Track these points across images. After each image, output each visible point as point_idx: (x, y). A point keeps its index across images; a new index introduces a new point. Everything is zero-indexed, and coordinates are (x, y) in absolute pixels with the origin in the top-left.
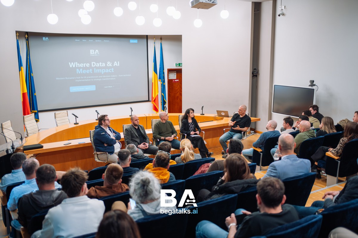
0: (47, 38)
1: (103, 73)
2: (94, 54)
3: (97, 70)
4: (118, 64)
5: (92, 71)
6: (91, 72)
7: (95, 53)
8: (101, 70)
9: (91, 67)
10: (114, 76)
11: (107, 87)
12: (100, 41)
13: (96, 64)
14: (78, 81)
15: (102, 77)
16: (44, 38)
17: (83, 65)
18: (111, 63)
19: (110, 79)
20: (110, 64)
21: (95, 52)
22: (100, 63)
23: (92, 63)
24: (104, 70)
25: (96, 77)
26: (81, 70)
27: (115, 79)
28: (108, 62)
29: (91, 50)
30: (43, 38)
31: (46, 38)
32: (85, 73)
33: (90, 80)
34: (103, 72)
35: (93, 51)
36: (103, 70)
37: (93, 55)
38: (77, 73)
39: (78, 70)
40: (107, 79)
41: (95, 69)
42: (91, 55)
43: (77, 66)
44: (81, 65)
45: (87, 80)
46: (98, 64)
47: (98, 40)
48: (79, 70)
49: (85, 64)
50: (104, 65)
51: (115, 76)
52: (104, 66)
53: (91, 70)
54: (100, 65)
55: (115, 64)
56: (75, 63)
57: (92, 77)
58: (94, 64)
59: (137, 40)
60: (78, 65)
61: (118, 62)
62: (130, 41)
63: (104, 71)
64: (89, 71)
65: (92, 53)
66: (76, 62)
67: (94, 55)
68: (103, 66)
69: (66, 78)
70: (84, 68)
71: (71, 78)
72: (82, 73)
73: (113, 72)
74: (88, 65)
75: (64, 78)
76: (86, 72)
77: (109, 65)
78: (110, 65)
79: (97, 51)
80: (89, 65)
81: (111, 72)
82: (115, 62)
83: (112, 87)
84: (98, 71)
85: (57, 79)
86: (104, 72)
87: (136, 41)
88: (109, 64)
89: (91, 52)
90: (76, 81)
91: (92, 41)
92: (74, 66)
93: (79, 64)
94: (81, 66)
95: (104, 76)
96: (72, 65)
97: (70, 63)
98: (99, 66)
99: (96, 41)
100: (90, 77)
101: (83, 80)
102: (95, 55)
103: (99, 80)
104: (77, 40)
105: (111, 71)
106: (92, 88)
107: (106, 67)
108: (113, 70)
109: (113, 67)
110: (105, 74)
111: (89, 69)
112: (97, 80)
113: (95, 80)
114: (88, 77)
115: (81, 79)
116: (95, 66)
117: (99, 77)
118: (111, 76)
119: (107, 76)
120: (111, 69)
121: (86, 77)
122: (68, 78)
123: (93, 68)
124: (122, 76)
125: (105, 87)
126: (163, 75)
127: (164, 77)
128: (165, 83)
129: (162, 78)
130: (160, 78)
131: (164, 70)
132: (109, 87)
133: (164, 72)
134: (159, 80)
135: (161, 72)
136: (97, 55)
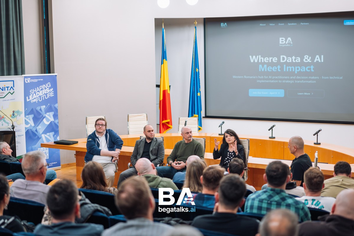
0: (226, 24)
1: (296, 72)
2: (285, 44)
3: (288, 68)
4: (321, 60)
5: (280, 70)
6: (279, 70)
7: (287, 43)
8: (293, 67)
9: (279, 62)
10: (313, 78)
11: (301, 94)
12: (295, 24)
13: (287, 59)
14: (261, 81)
15: (294, 77)
17: (268, 59)
18: (310, 58)
19: (307, 81)
20: (309, 58)
21: (286, 40)
22: (294, 58)
23: (282, 56)
24: (299, 67)
25: (286, 77)
26: (265, 66)
27: (315, 82)
29: (280, 39)
32: (271, 71)
33: (277, 81)
34: (296, 70)
35: (284, 39)
36: (296, 68)
37: (283, 46)
38: (260, 70)
39: (260, 66)
40: (302, 81)
41: (285, 66)
43: (260, 61)
44: (266, 60)
45: (272, 81)
46: (290, 58)
47: (292, 24)
48: (263, 67)
49: (270, 58)
50: (299, 60)
51: (315, 78)
52: (299, 61)
53: (279, 67)
54: (292, 59)
55: (317, 59)
56: (258, 56)
57: (280, 77)
58: (284, 59)
60: (261, 60)
61: (322, 56)
63: (298, 69)
64: (276, 69)
65: (282, 42)
67: (285, 45)
68: (297, 61)
69: (245, 77)
70: (268, 64)
71: (251, 77)
72: (266, 70)
73: (312, 70)
74: (275, 60)
75: (242, 77)
76: (272, 70)
77: (306, 60)
78: (309, 61)
79: (289, 38)
80: (277, 59)
81: (309, 71)
82: (317, 56)
83: (309, 94)
84: (289, 69)
85: (234, 77)
86: (298, 71)
88: (307, 58)
90: (258, 81)
91: (283, 24)
92: (256, 61)
93: (262, 58)
95: (298, 77)
96: (253, 59)
97: (251, 57)
98: (291, 61)
99: (289, 24)
100: (276, 77)
101: (267, 81)
102: (287, 45)
103: (289, 82)
104: (262, 24)
105: (308, 69)
106: (279, 93)
107: (302, 64)
108: (313, 69)
109: (312, 63)
110: (300, 73)
111: (277, 66)
112: (287, 82)
113: (284, 81)
114: (274, 77)
115: (264, 79)
116: (285, 61)
117: (290, 77)
118: (308, 77)
119: (303, 78)
120: (309, 67)
121: (272, 77)
122: (248, 77)
123: (282, 65)
124: (328, 78)
125: (299, 94)
132: (305, 94)
136: (289, 45)
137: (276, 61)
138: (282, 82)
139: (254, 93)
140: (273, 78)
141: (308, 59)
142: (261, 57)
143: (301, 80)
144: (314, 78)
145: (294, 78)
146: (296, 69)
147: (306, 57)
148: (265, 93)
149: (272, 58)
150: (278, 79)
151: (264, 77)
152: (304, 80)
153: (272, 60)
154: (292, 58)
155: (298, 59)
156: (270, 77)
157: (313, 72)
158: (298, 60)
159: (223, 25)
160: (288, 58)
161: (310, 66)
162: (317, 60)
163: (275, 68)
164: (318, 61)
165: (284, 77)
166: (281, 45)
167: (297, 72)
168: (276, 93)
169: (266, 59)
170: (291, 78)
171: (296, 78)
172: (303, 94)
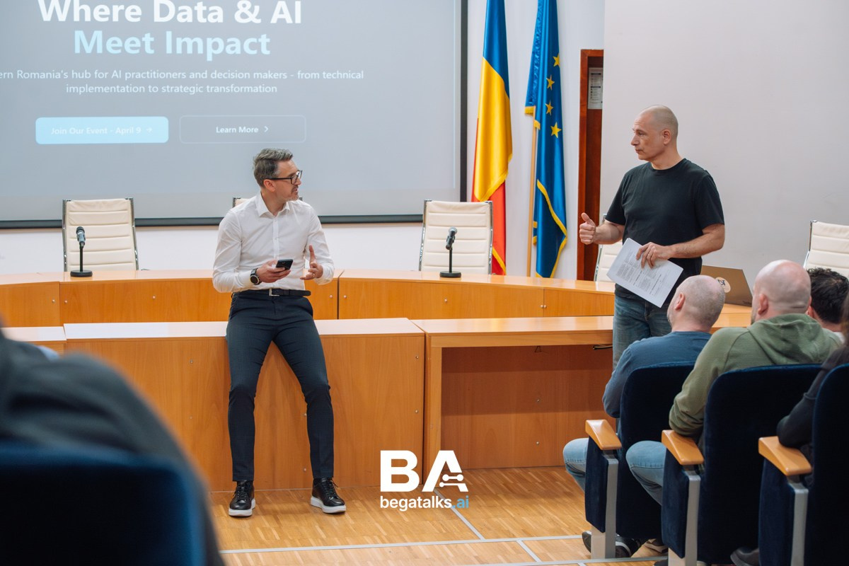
1: (209, 58)
3: (179, 41)
4: (293, 15)
5: (152, 48)
6: (149, 51)
8: (199, 40)
9: (146, 22)
10: (268, 75)
11: (227, 130)
13: (177, 12)
14: (80, 90)
15: (204, 75)
17: (107, 12)
18: (257, 8)
19: (248, 88)
20: (252, 10)
22: (200, 7)
23: (157, 3)
24: (220, 41)
25: (174, 75)
26: (98, 34)
27: (273, 89)
28: (240, 4)
32: (119, 51)
33: (140, 89)
34: (210, 51)
36: (210, 41)
38: (78, 50)
39: (79, 34)
40: (232, 88)
41: (169, 34)
43: (77, 18)
44: (100, 13)
45: (123, 90)
46: (189, 10)
48: (89, 38)
49: (116, 9)
50: (218, 15)
51: (276, 75)
52: (220, 19)
53: (148, 38)
54: (195, 13)
55: (281, 12)
56: (68, 1)
57: (154, 75)
58: (164, 10)
60: (82, 12)
61: (298, 3)
63: (215, 46)
64: (138, 44)
68: (211, 19)
71: (44, 76)
72: (100, 50)
73: (265, 51)
74: (133, 13)
76: (122, 48)
77: (244, 16)
78: (253, 18)
80: (139, 11)
81: (255, 52)
82: (281, 4)
83: (256, 130)
84: (184, 45)
86: (219, 51)
88: (246, 11)
90: (69, 89)
92: (62, 17)
93: (86, 8)
94: (98, 18)
95: (216, 75)
96: (51, 9)
97: (42, 2)
98: (190, 19)
100: (139, 75)
101: (106, 90)
103: (186, 89)
105: (252, 46)
107: (229, 28)
108: (269, 46)
109: (266, 26)
110: (223, 61)
111: (140, 36)
112: (177, 90)
113: (166, 89)
114: (131, 75)
115: (93, 81)
116: (169, 18)
117: (188, 75)
118: (252, 75)
119: (232, 76)
120: (254, 40)
121: (123, 75)
122: (31, 75)
123: (159, 31)
124: (316, 75)
125: (222, 130)
126: (551, 82)
127: (554, 95)
128: (560, 126)
129: (542, 96)
130: (531, 100)
131: (557, 56)
132: (242, 130)
133: (555, 65)
134: (530, 108)
135: (538, 65)
137: (138, 19)
138: (160, 90)
139: (55, 131)
140: (126, 77)
141: (249, 13)
142: (80, 4)
143: (226, 82)
144: (270, 76)
145: (201, 76)
146: (211, 48)
147: (244, 6)
148: (97, 131)
149: (122, 7)
150: (145, 82)
151: (93, 75)
152: (238, 82)
153: (122, 13)
154: (196, 8)
155: (215, 14)
156: (115, 74)
157: (266, 55)
158: (215, 17)
160: (180, 8)
161: (258, 37)
162: (281, 16)
163: (133, 42)
164: (285, 19)
165: (166, 75)
167: (213, 54)
168: (138, 130)
169: (102, 10)
170: (193, 76)
171: (209, 76)
172: (234, 130)
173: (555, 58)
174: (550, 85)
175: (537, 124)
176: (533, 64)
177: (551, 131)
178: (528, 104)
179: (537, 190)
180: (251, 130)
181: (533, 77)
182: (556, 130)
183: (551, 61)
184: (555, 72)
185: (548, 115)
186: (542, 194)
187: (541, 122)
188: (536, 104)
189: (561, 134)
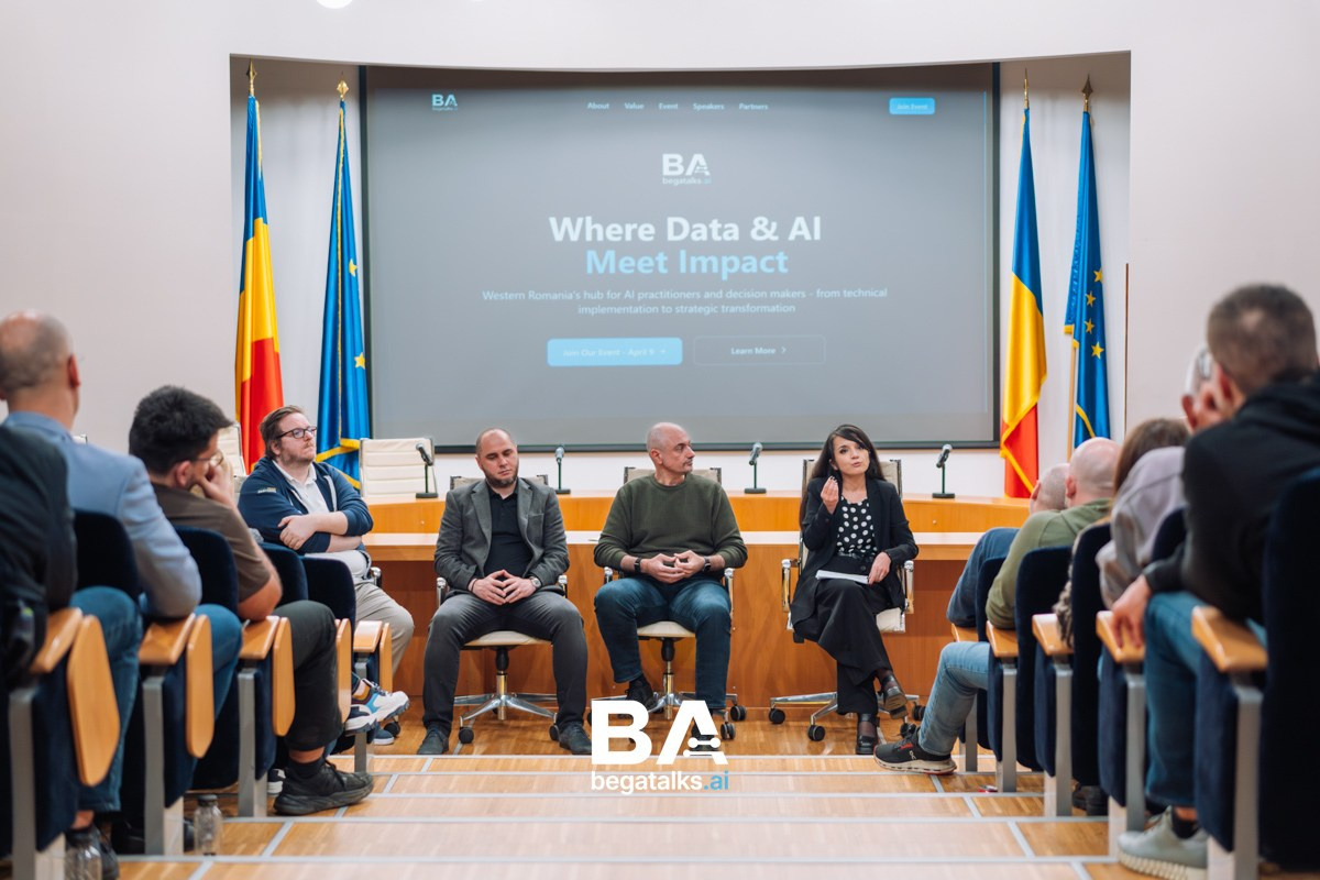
0: (451, 97)
1: (725, 277)
2: (683, 176)
3: (693, 260)
4: (812, 232)
5: (665, 267)
6: (662, 270)
7: (689, 172)
8: (714, 260)
9: (660, 242)
10: (786, 294)
11: (743, 352)
12: (717, 107)
13: (691, 230)
14: (592, 311)
15: (719, 295)
16: (437, 100)
17: (620, 231)
18: (774, 225)
19: (765, 308)
20: (769, 227)
21: (686, 164)
22: (715, 225)
23: (671, 221)
24: (735, 259)
25: (688, 295)
26: (610, 255)
27: (792, 308)
28: (756, 221)
29: (666, 157)
30: (434, 96)
31: (445, 100)
32: (631, 271)
33: (653, 309)
34: (725, 270)
35: (679, 158)
36: (725, 260)
37: (677, 182)
38: (590, 270)
39: (592, 255)
40: (748, 308)
41: (683, 254)
42: (665, 181)
43: (589, 238)
44: (613, 232)
45: (636, 310)
46: (703, 228)
47: (708, 106)
48: (601, 258)
49: (629, 228)
50: (733, 232)
51: (794, 294)
52: (736, 237)
53: (661, 258)
54: (710, 232)
55: (799, 228)
56: (580, 220)
57: (667, 295)
58: (678, 229)
59: (932, 101)
60: (594, 232)
61: (817, 220)
62: (887, 106)
63: (731, 264)
64: (651, 264)
65: (672, 169)
66: (584, 215)
67: (682, 181)
68: (726, 237)
69: (532, 295)
70: (622, 248)
71: (556, 297)
72: (612, 270)
73: (782, 269)
74: (646, 232)
75: (522, 295)
76: (636, 268)
77: (760, 233)
78: (770, 235)
79: (698, 158)
80: (652, 230)
81: (771, 270)
82: (800, 221)
83: (773, 351)
84: (699, 264)
85: (488, 296)
86: (734, 270)
87: (925, 107)
88: (763, 228)
89: (666, 165)
90: (582, 310)
91: (676, 106)
92: (574, 237)
93: (599, 227)
94: (610, 238)
95: (732, 294)
96: (563, 229)
97: (553, 221)
98: (704, 237)
99: (698, 107)
100: (653, 296)
101: (618, 310)
102: (689, 181)
103: (700, 309)
104: (597, 104)
105: (769, 264)
106: (665, 351)
107: (745, 246)
108: (786, 264)
109: (783, 244)
110: (738, 281)
111: (654, 256)
112: (691, 310)
113: (680, 309)
114: (645, 295)
115: (605, 302)
116: (682, 237)
117: (702, 294)
118: (769, 295)
119: (748, 295)
120: (771, 258)
121: (636, 296)
122: (542, 296)
123: (672, 250)
124: (836, 293)
125: (737, 351)
126: (1091, 299)
127: (1096, 313)
128: (1103, 345)
129: (1081, 313)
130: (1070, 319)
131: (1098, 271)
132: (759, 351)
133: (1097, 280)
134: (1069, 326)
135: (1077, 280)
136: (699, 181)
137: (651, 238)
138: (674, 310)
139: (566, 353)
140: (639, 298)
141: (765, 230)
142: (593, 223)
143: (742, 302)
145: (716, 295)
146: (726, 267)
147: (760, 223)
148: (610, 353)
149: (635, 226)
150: (658, 303)
151: (605, 295)
152: (754, 302)
153: (635, 232)
154: (711, 226)
155: (730, 231)
156: (628, 294)
157: (784, 274)
158: (731, 235)
159: (441, 100)
160: (695, 226)
161: (775, 254)
162: (800, 233)
163: (646, 262)
164: (802, 237)
165: (680, 295)
166: (670, 181)
167: (730, 275)
168: (652, 352)
169: (614, 229)
170: (708, 295)
171: (724, 295)
172: (750, 351)
173: (1096, 273)
174: (1090, 302)
175: (1077, 344)
176: (1072, 280)
177: (1092, 351)
178: (1067, 323)
179: (1078, 415)
180: (768, 351)
181: (1072, 294)
182: (1098, 350)
183: (1091, 277)
184: (1096, 288)
185: (1088, 334)
186: (1083, 422)
187: (1080, 341)
188: (1074, 322)
189: (1104, 354)
